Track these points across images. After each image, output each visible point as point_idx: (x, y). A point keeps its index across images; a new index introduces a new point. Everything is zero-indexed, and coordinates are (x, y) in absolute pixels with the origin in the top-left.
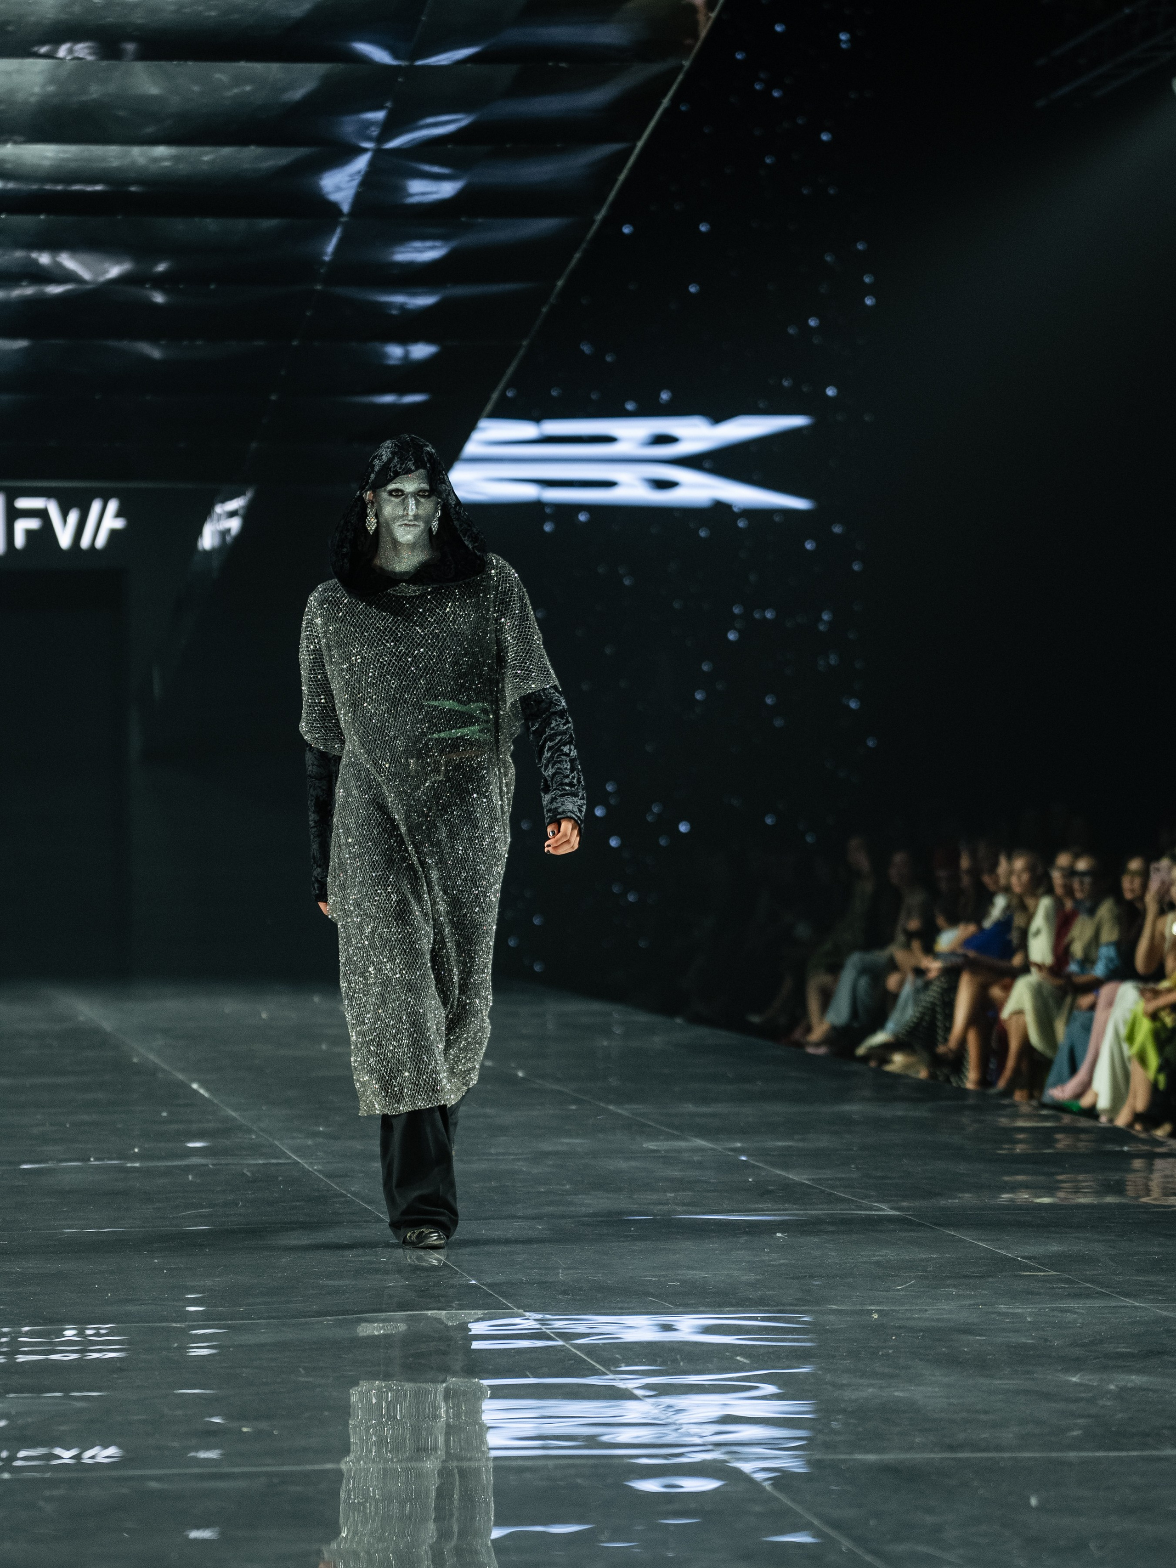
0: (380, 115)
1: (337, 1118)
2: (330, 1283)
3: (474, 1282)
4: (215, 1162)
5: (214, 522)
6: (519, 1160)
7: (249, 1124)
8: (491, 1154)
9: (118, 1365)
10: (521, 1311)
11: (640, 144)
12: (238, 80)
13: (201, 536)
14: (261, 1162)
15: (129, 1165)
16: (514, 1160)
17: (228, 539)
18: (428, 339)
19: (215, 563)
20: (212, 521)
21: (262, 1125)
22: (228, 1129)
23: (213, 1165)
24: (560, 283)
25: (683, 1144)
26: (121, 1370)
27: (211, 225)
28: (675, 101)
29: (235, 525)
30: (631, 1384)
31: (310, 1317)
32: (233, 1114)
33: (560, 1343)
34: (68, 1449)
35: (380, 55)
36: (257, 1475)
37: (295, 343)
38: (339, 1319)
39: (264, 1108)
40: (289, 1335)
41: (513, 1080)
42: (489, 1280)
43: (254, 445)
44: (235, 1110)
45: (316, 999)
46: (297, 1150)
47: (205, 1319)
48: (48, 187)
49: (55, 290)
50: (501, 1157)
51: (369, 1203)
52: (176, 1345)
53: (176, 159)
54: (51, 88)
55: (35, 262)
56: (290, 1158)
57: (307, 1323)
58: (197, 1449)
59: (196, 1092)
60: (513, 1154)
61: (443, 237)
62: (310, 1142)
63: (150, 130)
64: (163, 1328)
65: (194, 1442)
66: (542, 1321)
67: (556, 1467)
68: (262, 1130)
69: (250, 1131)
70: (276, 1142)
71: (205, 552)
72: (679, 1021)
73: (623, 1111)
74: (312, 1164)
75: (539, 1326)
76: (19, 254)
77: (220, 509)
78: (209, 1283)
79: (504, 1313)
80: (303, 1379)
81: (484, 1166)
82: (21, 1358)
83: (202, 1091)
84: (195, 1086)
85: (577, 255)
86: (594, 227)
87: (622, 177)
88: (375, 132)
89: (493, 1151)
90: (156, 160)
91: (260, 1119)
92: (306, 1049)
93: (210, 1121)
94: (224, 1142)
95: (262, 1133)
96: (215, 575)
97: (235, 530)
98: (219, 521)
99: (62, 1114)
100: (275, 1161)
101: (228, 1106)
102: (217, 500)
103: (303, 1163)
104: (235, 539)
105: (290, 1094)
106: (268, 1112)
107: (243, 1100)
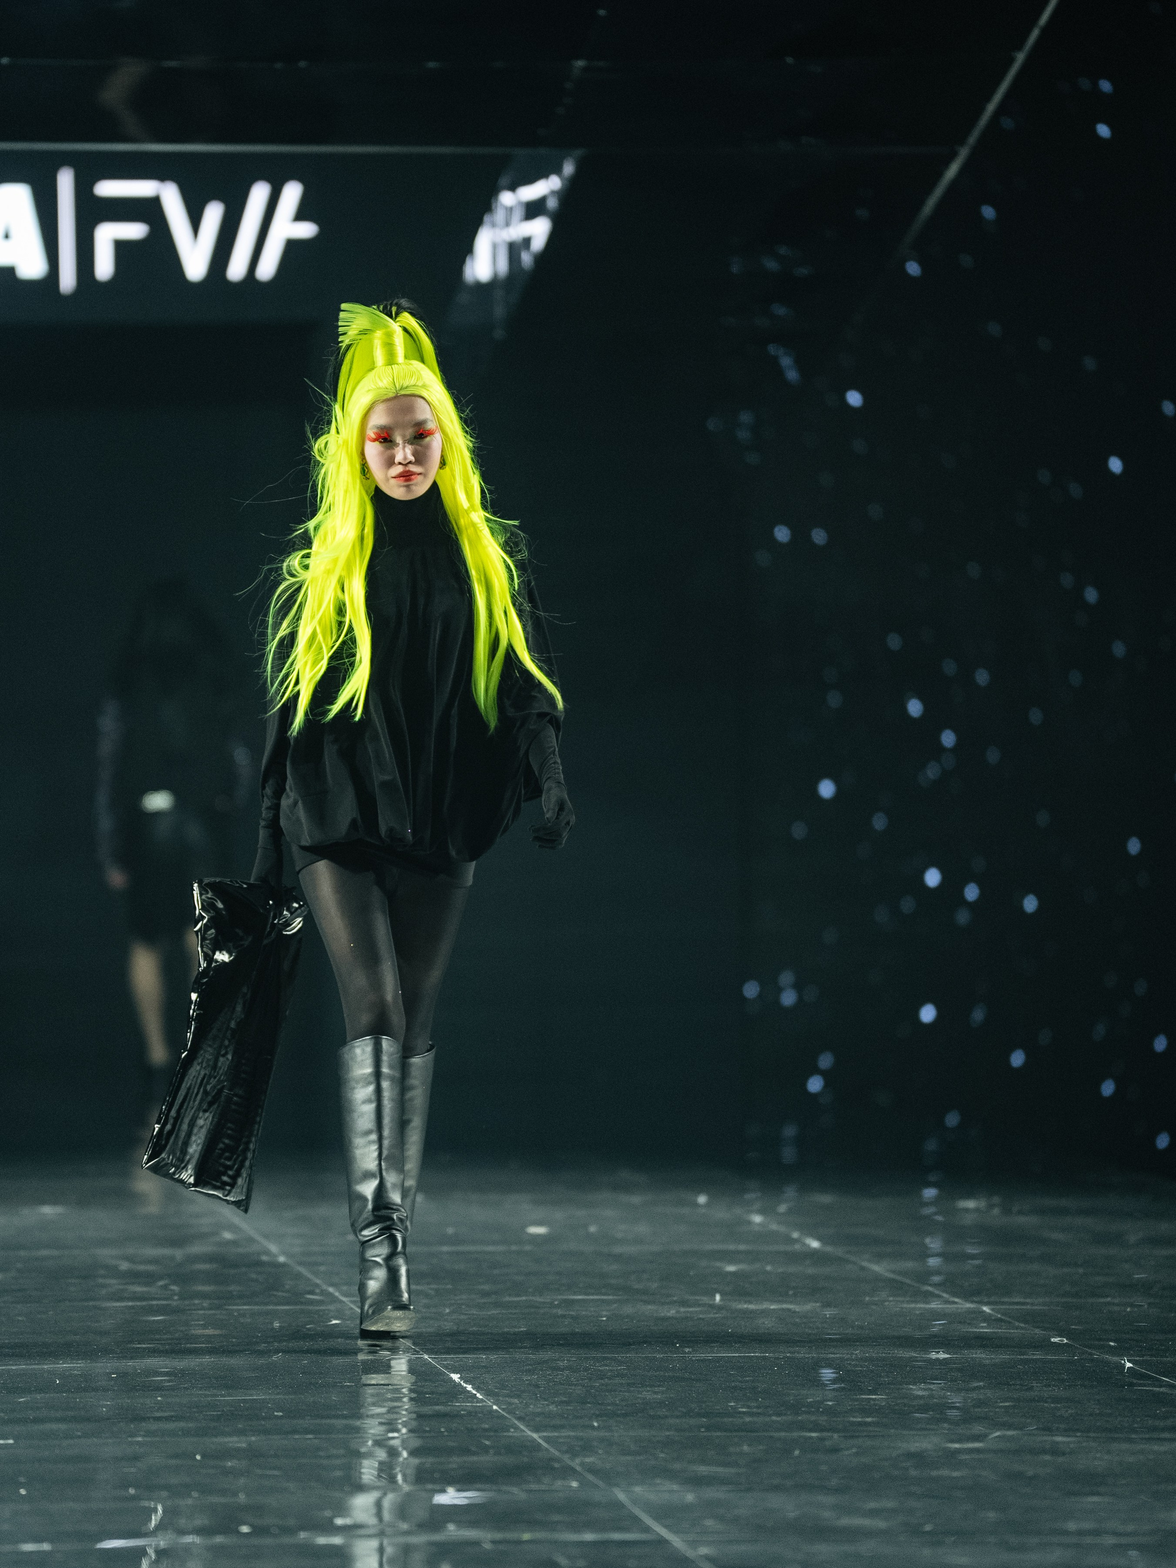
1: (745, 1448)
4: (499, 1536)
5: (497, 227)
6: (1128, 1547)
7: (567, 1459)
8: (1066, 1533)
14: (589, 1537)
15: (322, 1540)
16: (1116, 1546)
17: (526, 259)
19: (499, 311)
20: (494, 225)
21: (590, 1460)
22: (524, 1465)
23: (493, 1542)
29: (538, 230)
32: (535, 1436)
39: (596, 1423)
43: (580, 63)
44: (536, 1430)
45: (702, 1199)
46: (664, 1513)
50: (1088, 1540)
56: (647, 1529)
59: (456, 1391)
60: (1116, 1534)
62: (690, 1497)
68: (592, 1470)
69: (568, 1472)
70: (621, 1496)
71: (479, 287)
74: (694, 1544)
77: (507, 198)
83: (469, 1388)
84: (455, 1377)
89: (1072, 1526)
91: (587, 1448)
92: (684, 1303)
93: (485, 1450)
94: (517, 1493)
95: (590, 1477)
96: (499, 334)
97: (539, 243)
98: (508, 224)
99: (186, 1433)
100: (617, 1536)
101: (520, 1419)
102: (504, 180)
103: (676, 1541)
104: (541, 258)
105: (647, 1395)
106: (602, 1434)
107: (552, 1408)
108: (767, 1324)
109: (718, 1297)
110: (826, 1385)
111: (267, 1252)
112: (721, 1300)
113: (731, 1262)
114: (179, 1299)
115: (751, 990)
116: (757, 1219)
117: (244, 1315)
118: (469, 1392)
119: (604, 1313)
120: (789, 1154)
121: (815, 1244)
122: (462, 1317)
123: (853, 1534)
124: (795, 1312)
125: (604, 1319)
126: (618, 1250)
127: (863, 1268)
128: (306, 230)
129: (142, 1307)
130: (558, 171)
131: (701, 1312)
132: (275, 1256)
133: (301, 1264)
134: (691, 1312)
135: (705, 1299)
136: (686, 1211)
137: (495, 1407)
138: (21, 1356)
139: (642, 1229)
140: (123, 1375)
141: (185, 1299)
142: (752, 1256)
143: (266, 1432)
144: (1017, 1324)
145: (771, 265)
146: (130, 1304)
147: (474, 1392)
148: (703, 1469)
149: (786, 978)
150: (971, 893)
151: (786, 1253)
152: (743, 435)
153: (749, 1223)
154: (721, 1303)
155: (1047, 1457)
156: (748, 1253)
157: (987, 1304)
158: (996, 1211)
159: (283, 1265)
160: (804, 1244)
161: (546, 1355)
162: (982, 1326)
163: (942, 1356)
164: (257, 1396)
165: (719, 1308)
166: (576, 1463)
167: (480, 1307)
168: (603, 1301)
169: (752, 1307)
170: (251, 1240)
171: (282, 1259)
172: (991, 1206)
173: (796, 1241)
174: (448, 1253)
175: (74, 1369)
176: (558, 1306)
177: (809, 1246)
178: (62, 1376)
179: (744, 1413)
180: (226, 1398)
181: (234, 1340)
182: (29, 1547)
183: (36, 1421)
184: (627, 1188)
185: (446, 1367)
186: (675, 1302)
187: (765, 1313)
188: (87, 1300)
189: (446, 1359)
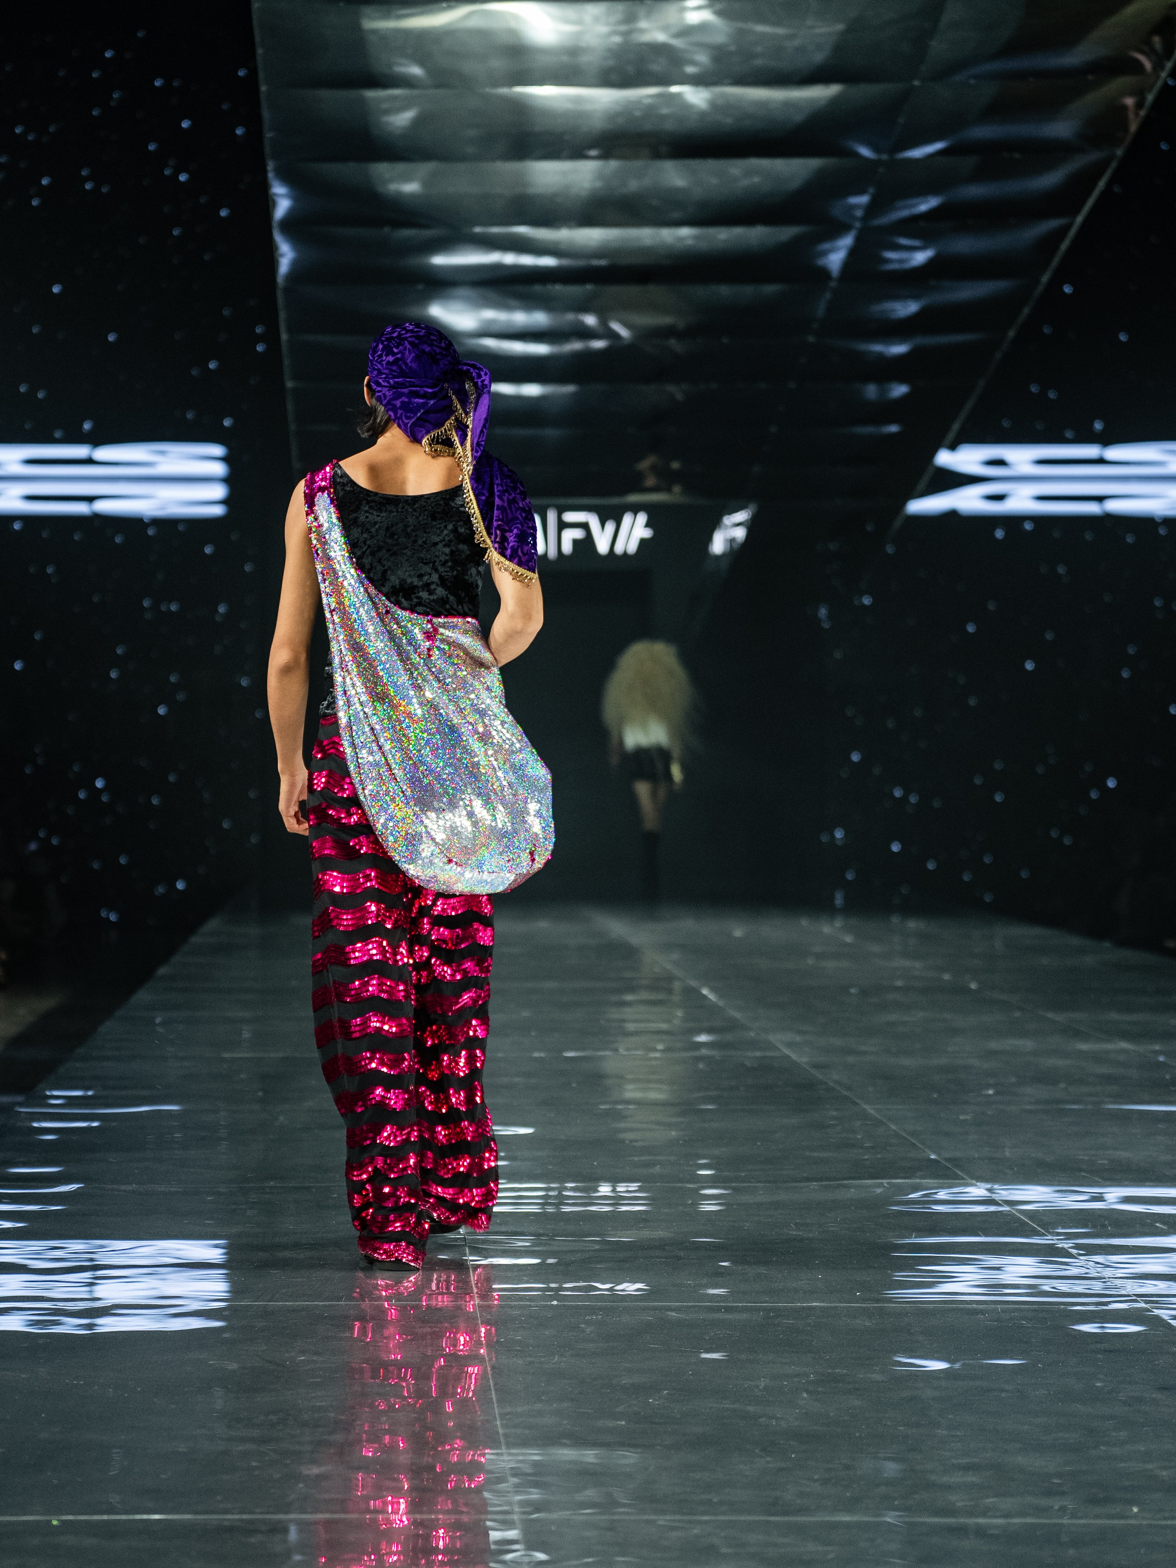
0: (863, 200)
1: (821, 1020)
2: (816, 1154)
3: (933, 1157)
4: (722, 1053)
5: (722, 530)
7: (749, 1023)
9: (644, 1216)
10: (974, 1182)
11: (1079, 219)
12: (748, 173)
13: (712, 544)
14: (758, 1054)
17: (735, 546)
18: (902, 380)
19: (724, 565)
21: (759, 1024)
22: (732, 1026)
23: (719, 1056)
24: (1011, 334)
25: (1109, 1046)
26: (645, 1221)
27: (725, 291)
28: (1109, 184)
29: (740, 534)
30: (1066, 1245)
31: (800, 1182)
32: (737, 1015)
33: (1006, 1208)
34: (603, 1284)
35: (865, 152)
36: (758, 1309)
37: (792, 385)
38: (822, 1185)
39: (760, 1010)
40: (783, 1196)
41: (965, 990)
42: (947, 1155)
44: (738, 1012)
45: (804, 922)
46: (788, 1045)
47: (712, 1182)
48: (595, 262)
49: (599, 344)
50: (957, 1054)
51: (849, 1088)
52: (690, 1202)
53: (696, 238)
54: (598, 184)
55: (582, 324)
56: (782, 1051)
57: (796, 1187)
58: (708, 1286)
59: (705, 997)
60: (967, 1052)
61: (915, 297)
62: (798, 1039)
63: (676, 215)
64: (680, 1188)
65: (705, 1281)
66: (989, 1190)
67: (1003, 1311)
68: (760, 1028)
69: (749, 1029)
70: (772, 1038)
71: (715, 556)
72: (1107, 944)
73: (1060, 1017)
74: (800, 1057)
75: (989, 1195)
76: (570, 317)
78: (716, 1152)
79: (959, 1183)
80: (794, 1233)
81: (943, 1061)
82: (567, 1209)
83: (710, 996)
84: (705, 991)
85: (1026, 311)
86: (1040, 289)
87: (1064, 246)
88: (859, 213)
90: (681, 239)
91: (758, 1019)
93: (717, 1019)
94: (729, 1037)
95: (759, 1031)
100: (769, 1054)
101: (731, 1008)
103: (794, 1057)
105: (782, 999)
106: (763, 1014)
107: (744, 1004)
111: (628, 941)
113: (816, 946)
114: (594, 959)
115: (824, 838)
116: (827, 930)
118: (711, 999)
119: (764, 967)
120: (839, 903)
121: (850, 939)
123: (865, 1053)
124: (840, 966)
126: (771, 942)
127: (869, 949)
128: (647, 533)
132: (632, 942)
134: (800, 966)
136: (797, 926)
137: (720, 1004)
138: (532, 980)
139: (780, 933)
140: (572, 988)
142: (824, 944)
144: (928, 971)
145: (832, 546)
148: (804, 1028)
150: (913, 799)
151: (838, 943)
153: (823, 931)
154: (812, 962)
155: (940, 1023)
156: (823, 942)
157: (918, 962)
158: (922, 926)
161: (743, 983)
163: (899, 983)
165: (811, 965)
166: (753, 1026)
168: (764, 961)
169: (824, 964)
170: (623, 936)
172: (920, 924)
173: (842, 938)
175: (551, 985)
177: (847, 940)
178: (548, 988)
179: (821, 1006)
182: (536, 1055)
183: (538, 1005)
184: (776, 917)
186: (791, 961)
187: (829, 966)
188: (559, 959)
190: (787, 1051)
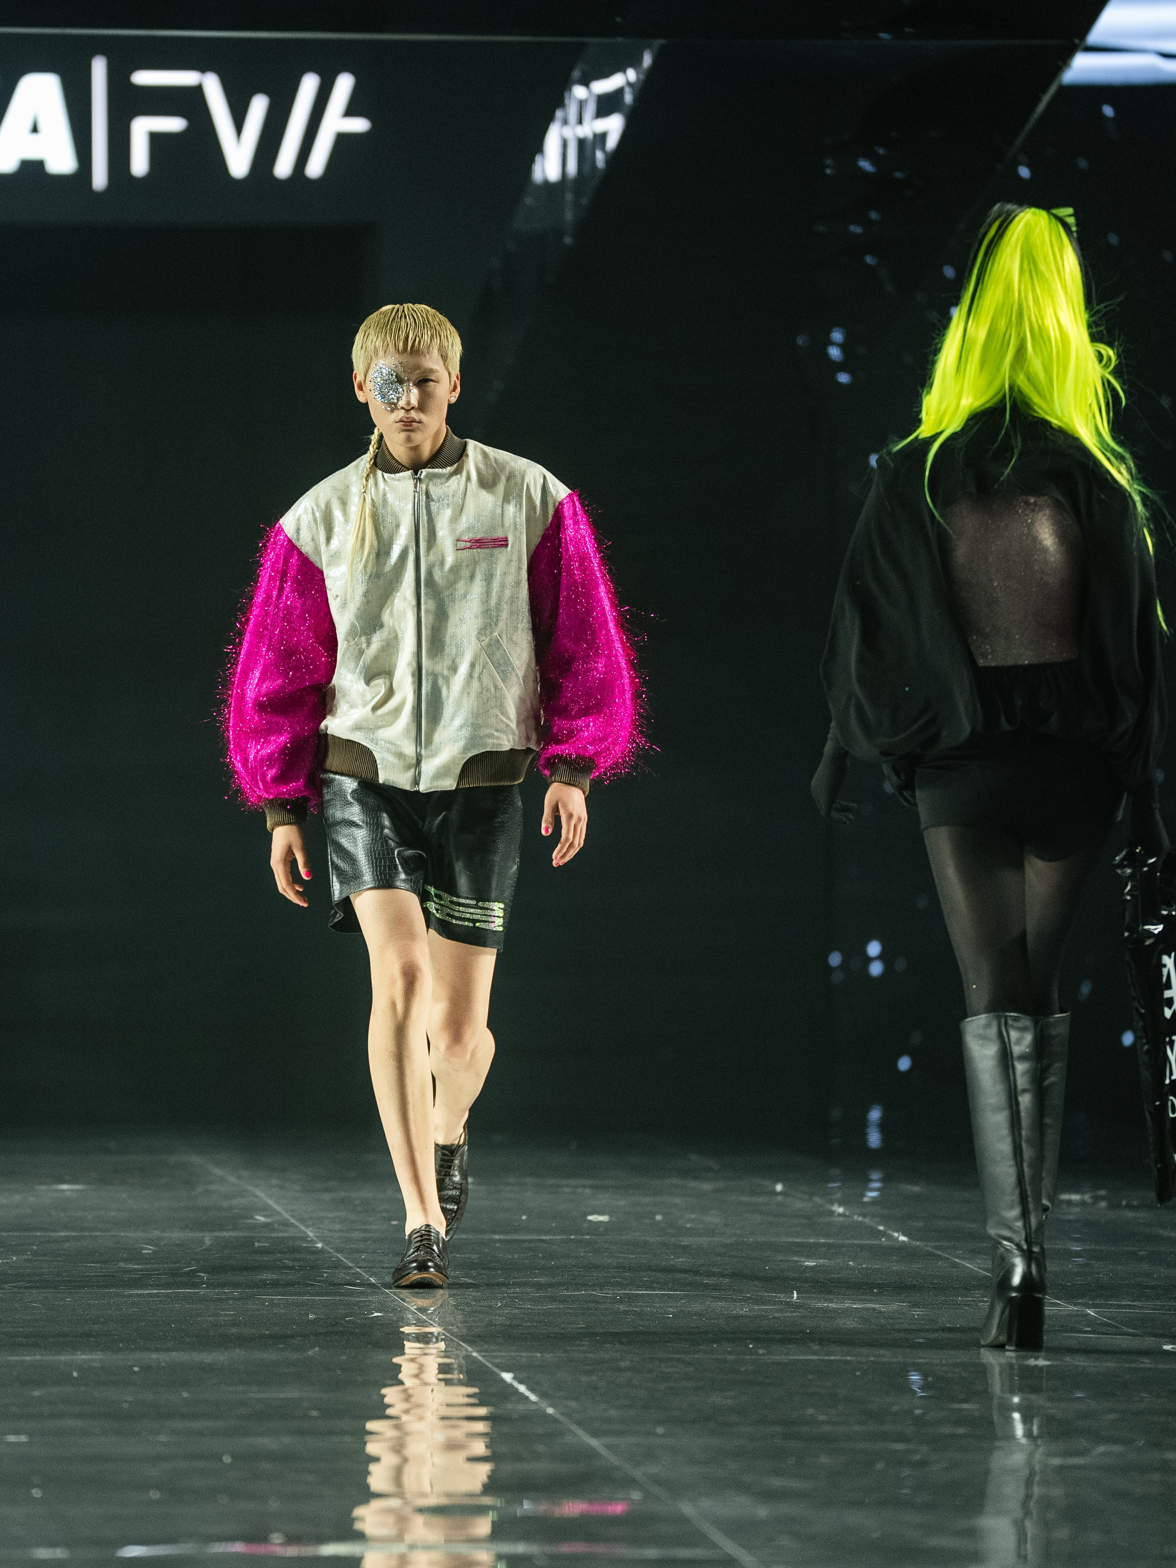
1: (824, 1460)
5: (568, 123)
7: (628, 1468)
14: (651, 1553)
17: (601, 158)
19: (569, 216)
20: (565, 122)
21: (654, 1469)
29: (612, 126)
32: (594, 1443)
39: (660, 1430)
44: (595, 1434)
45: (779, 1187)
46: (734, 1529)
56: (714, 1546)
59: (509, 1392)
62: (763, 1512)
68: (656, 1480)
69: (630, 1482)
70: (687, 1508)
71: (548, 187)
77: (579, 92)
83: (522, 1388)
84: (508, 1377)
91: (650, 1455)
92: (758, 1301)
93: (539, 1457)
95: (655, 1490)
96: (568, 240)
97: (612, 142)
98: (580, 121)
99: (215, 1433)
100: (683, 1553)
101: (579, 1423)
102: (576, 74)
103: (747, 1560)
104: (613, 158)
105: (716, 1399)
106: (668, 1442)
107: (613, 1413)
108: (851, 1324)
109: (795, 1295)
110: (914, 1392)
111: (305, 1238)
112: (798, 1298)
113: (809, 1257)
114: (207, 1288)
115: (834, 960)
116: (841, 1210)
117: (278, 1305)
118: (522, 1394)
119: (671, 1310)
120: (874, 1139)
121: (902, 1238)
122: (516, 1311)
124: (880, 1312)
125: (671, 1316)
126: (685, 1241)
127: (956, 1265)
128: (359, 125)
129: (168, 1295)
130: (635, 63)
131: (777, 1311)
132: (312, 1241)
133: (338, 1250)
134: (766, 1311)
135: (781, 1296)
136: (761, 1200)
137: (550, 1411)
138: (36, 1345)
139: (713, 1218)
140: (146, 1369)
141: (215, 1287)
142: (831, 1250)
143: (301, 1433)
144: (1125, 1329)
145: (865, 165)
146: (155, 1291)
147: (528, 1393)
148: (777, 1482)
149: (874, 949)
151: (871, 1247)
152: (834, 352)
153: (832, 1213)
154: (798, 1301)
155: (1156, 1476)
156: (829, 1246)
157: (1089, 1306)
158: (1103, 1204)
159: (322, 1251)
160: (889, 1237)
161: (608, 1353)
162: (1088, 1331)
163: (1042, 1362)
164: (292, 1393)
165: (797, 1306)
166: (638, 1473)
167: (534, 1300)
168: (669, 1296)
169: (833, 1305)
170: (286, 1224)
171: (319, 1245)
172: (1096, 1199)
173: (884, 1234)
174: (500, 1241)
175: (92, 1360)
176: (620, 1302)
177: (897, 1239)
178: (79, 1368)
179: (823, 1422)
180: (256, 1394)
181: (266, 1332)
182: (42, 1554)
183: (52, 1416)
184: (695, 1174)
185: (497, 1365)
186: (749, 1299)
187: (847, 1312)
188: (106, 1287)
189: (496, 1357)
190: (730, 1547)
